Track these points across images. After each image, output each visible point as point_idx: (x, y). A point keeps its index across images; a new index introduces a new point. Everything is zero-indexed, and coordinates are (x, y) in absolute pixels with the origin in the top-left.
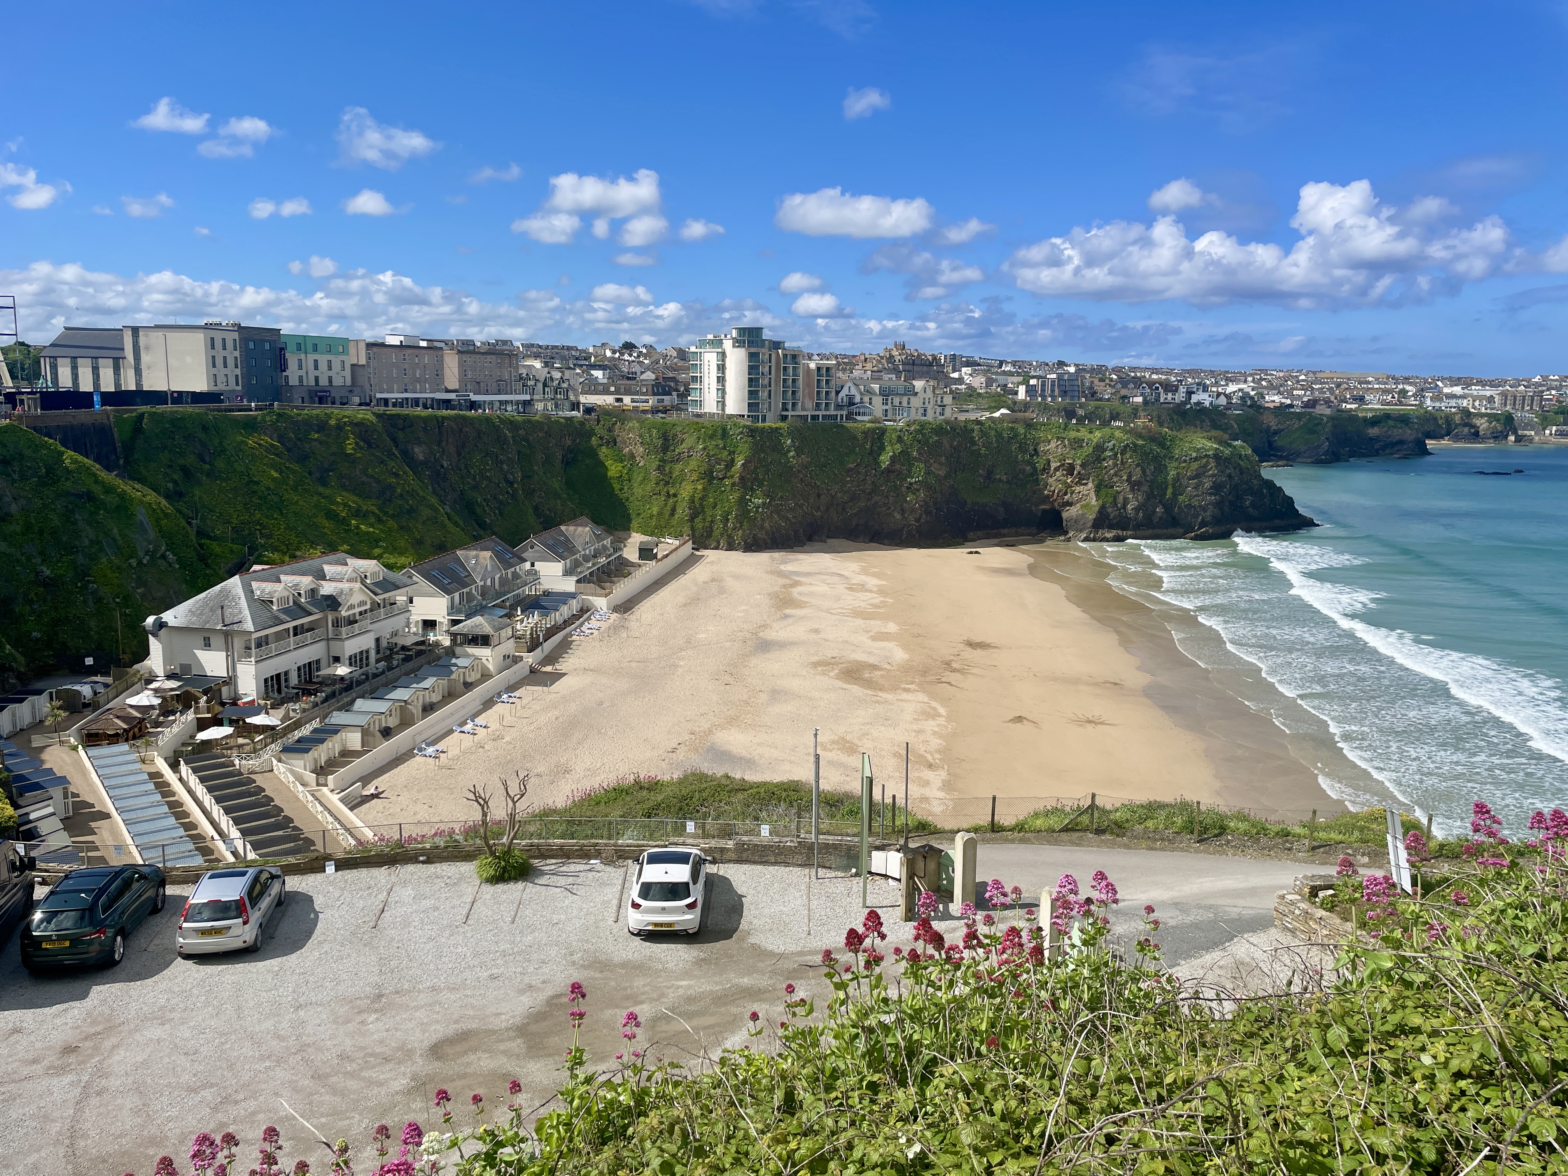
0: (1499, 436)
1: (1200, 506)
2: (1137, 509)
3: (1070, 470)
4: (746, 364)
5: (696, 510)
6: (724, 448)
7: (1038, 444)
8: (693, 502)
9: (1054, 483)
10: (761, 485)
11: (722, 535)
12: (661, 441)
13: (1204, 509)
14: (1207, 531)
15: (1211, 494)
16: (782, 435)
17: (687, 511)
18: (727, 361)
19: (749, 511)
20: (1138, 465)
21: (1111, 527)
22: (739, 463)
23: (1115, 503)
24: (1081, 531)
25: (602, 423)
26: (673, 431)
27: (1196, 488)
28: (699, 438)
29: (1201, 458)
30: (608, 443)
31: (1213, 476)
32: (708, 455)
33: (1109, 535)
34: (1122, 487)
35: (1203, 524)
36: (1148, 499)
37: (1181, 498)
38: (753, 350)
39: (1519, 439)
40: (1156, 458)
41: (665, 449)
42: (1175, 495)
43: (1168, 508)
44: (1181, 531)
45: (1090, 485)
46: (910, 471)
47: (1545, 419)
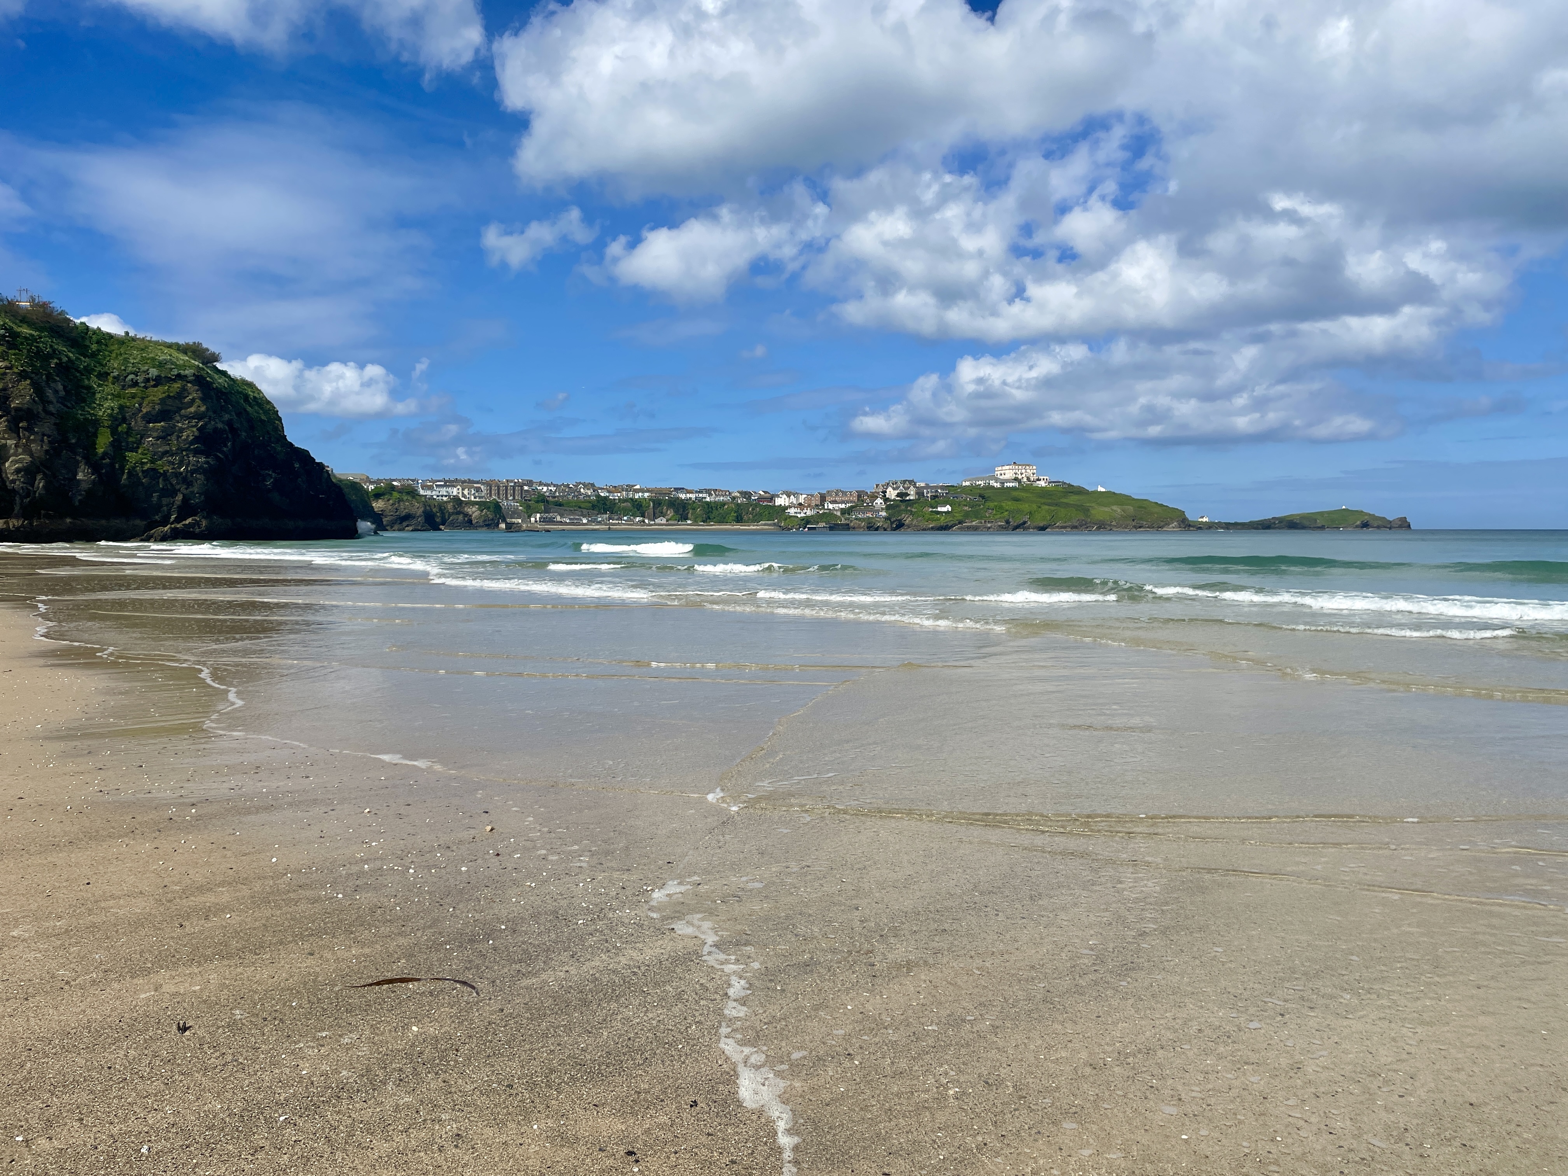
0: (490, 524)
1: (177, 475)
2: (29, 472)
13: (186, 481)
14: (197, 524)
15: (196, 452)
20: (23, 375)
27: (164, 437)
29: (169, 380)
31: (199, 416)
36: (54, 452)
37: (132, 457)
39: (509, 527)
40: (66, 369)
42: (119, 447)
43: (106, 475)
44: (140, 523)
47: (528, 507)
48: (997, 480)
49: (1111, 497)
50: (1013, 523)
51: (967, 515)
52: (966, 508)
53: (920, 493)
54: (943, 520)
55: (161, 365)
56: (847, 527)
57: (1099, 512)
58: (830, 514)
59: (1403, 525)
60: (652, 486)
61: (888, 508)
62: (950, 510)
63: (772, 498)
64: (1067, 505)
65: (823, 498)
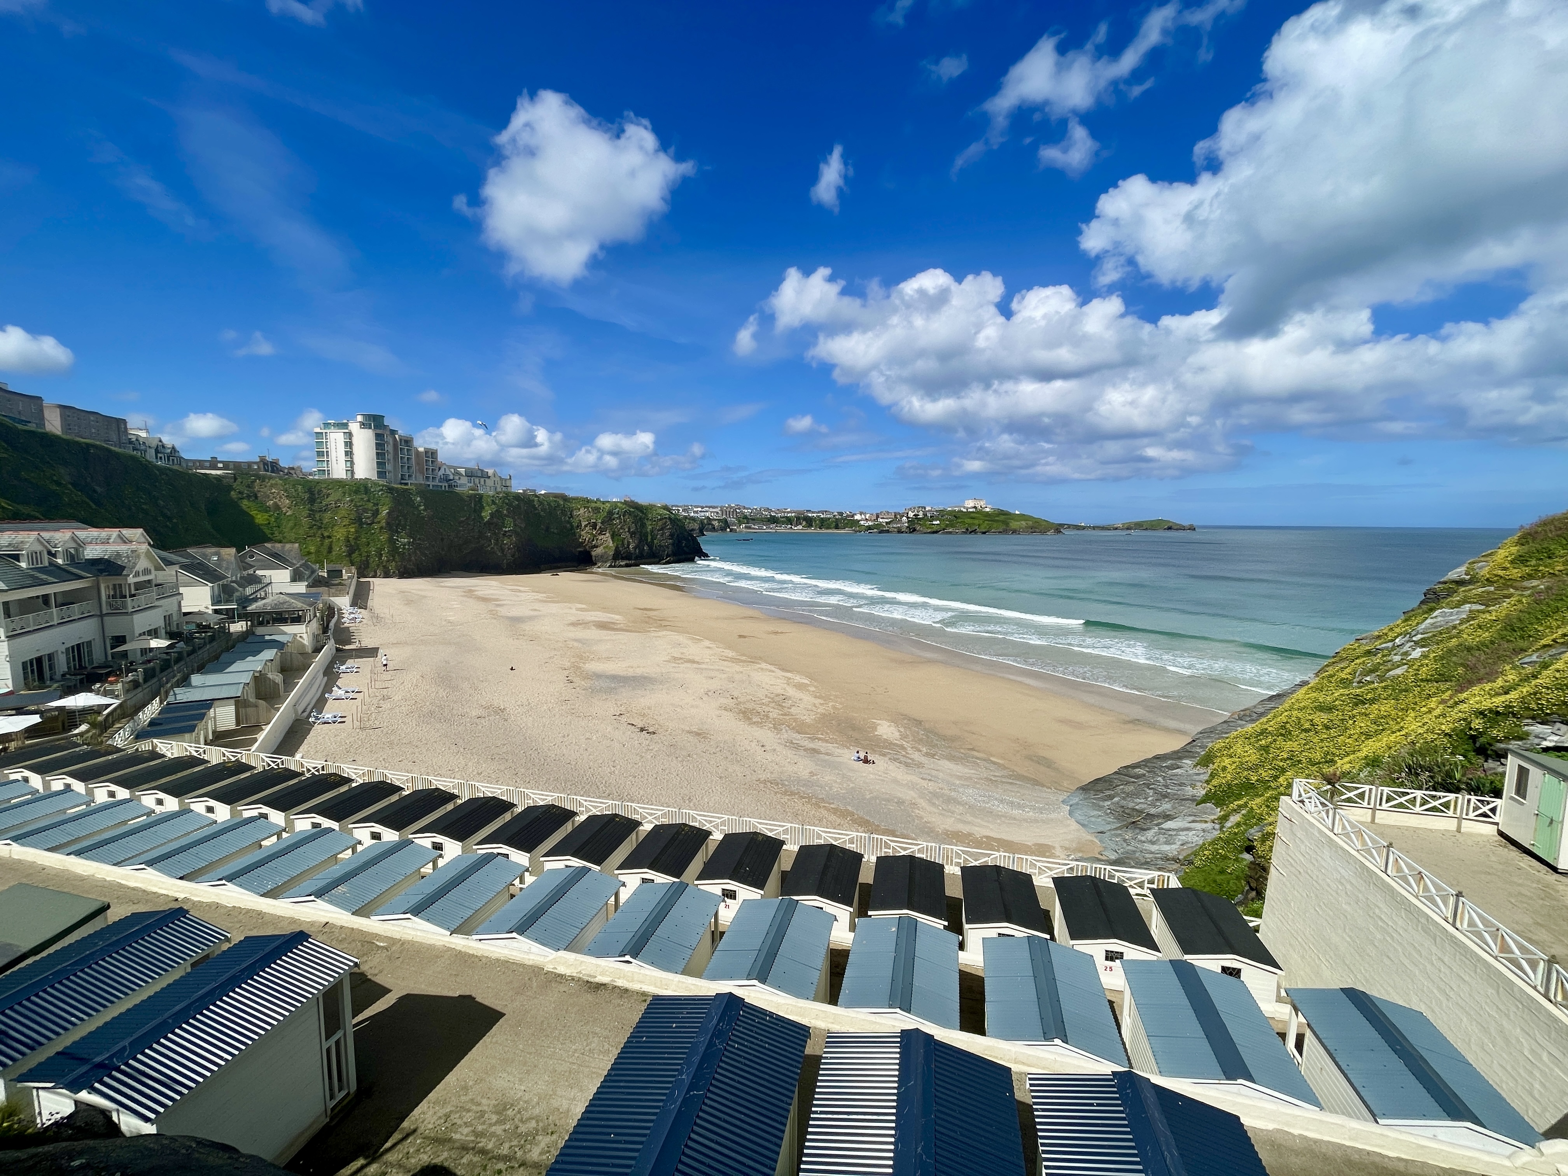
0: (723, 529)
1: (666, 546)
2: (635, 548)
3: (594, 526)
4: (373, 442)
5: (352, 549)
6: (369, 501)
7: (572, 511)
8: (349, 541)
9: (585, 535)
10: (404, 529)
11: (378, 566)
12: (307, 496)
14: (670, 560)
16: (411, 494)
17: (344, 548)
18: (355, 440)
19: (398, 548)
21: (623, 559)
22: (385, 512)
23: (623, 544)
24: (606, 562)
25: (239, 480)
26: (318, 488)
27: (663, 535)
28: (344, 493)
30: (248, 497)
31: (669, 527)
32: (355, 506)
33: (623, 563)
34: (625, 535)
35: (668, 556)
36: (640, 542)
37: (655, 541)
38: (379, 431)
39: (731, 530)
41: (312, 500)
42: (652, 540)
43: (650, 547)
45: (608, 535)
46: (503, 523)
47: (739, 521)
48: (964, 507)
49: (1022, 517)
50: (970, 530)
51: (947, 526)
52: (947, 522)
53: (925, 515)
54: (935, 529)
55: (661, 515)
56: (888, 531)
57: (1014, 525)
58: (880, 524)
60: (795, 509)
61: (909, 522)
62: (939, 523)
63: (853, 516)
64: (997, 521)
65: (878, 517)
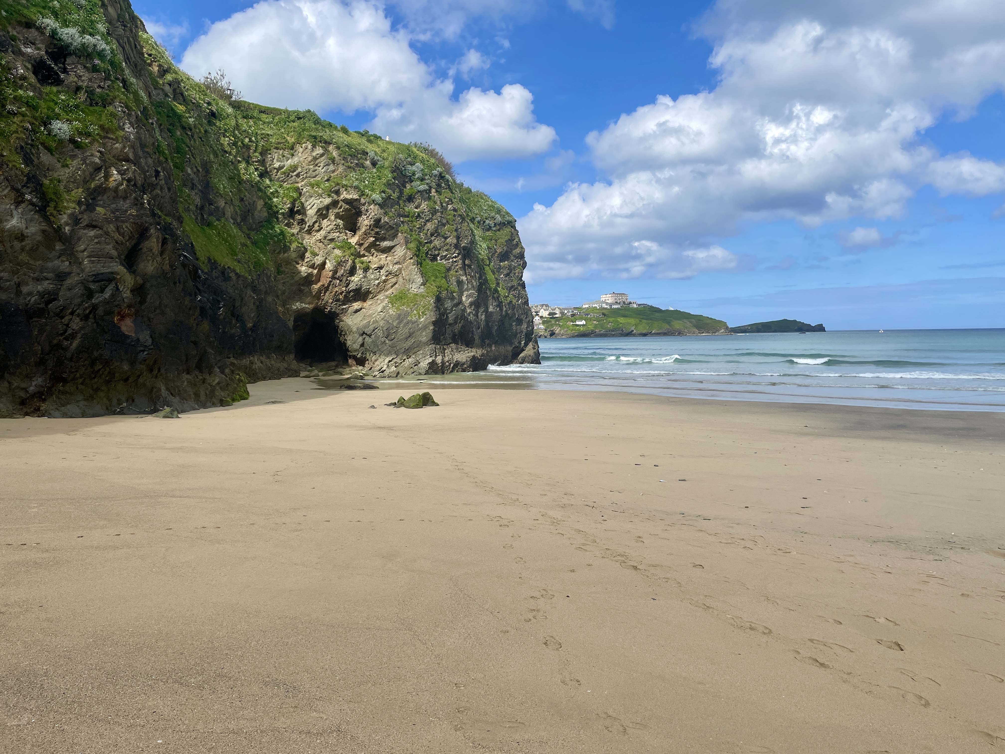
2: (476, 305)
9: (321, 247)
23: (448, 291)
27: (509, 273)
36: (480, 287)
37: (501, 291)
44: (509, 349)
45: (401, 252)
48: (605, 303)
49: (679, 314)
51: (596, 326)
52: (595, 322)
53: (563, 313)
54: (581, 330)
57: (677, 324)
59: (820, 328)
62: (585, 323)
